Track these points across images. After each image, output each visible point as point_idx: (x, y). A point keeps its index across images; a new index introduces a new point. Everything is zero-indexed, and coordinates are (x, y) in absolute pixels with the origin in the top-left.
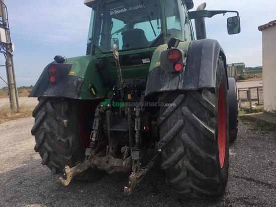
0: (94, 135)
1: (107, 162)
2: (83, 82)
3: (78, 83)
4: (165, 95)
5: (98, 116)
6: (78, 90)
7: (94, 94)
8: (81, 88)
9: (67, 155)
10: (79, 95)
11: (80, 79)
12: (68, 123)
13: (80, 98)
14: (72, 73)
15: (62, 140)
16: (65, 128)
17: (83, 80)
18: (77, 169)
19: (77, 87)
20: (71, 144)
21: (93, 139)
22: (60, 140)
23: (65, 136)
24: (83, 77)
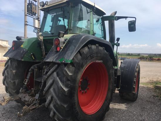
0: (26, 81)
1: (25, 97)
2: (26, 52)
3: (23, 51)
4: (52, 64)
5: (31, 71)
6: (22, 55)
7: (34, 59)
8: (24, 55)
9: (14, 90)
10: (22, 58)
11: (25, 50)
12: (16, 72)
13: (23, 60)
14: (22, 46)
15: (11, 81)
16: (14, 75)
17: (27, 50)
18: (12, 98)
19: (22, 54)
20: (16, 84)
21: (26, 83)
22: (10, 81)
23: (13, 79)
24: (27, 49)
